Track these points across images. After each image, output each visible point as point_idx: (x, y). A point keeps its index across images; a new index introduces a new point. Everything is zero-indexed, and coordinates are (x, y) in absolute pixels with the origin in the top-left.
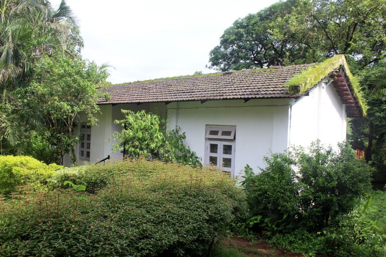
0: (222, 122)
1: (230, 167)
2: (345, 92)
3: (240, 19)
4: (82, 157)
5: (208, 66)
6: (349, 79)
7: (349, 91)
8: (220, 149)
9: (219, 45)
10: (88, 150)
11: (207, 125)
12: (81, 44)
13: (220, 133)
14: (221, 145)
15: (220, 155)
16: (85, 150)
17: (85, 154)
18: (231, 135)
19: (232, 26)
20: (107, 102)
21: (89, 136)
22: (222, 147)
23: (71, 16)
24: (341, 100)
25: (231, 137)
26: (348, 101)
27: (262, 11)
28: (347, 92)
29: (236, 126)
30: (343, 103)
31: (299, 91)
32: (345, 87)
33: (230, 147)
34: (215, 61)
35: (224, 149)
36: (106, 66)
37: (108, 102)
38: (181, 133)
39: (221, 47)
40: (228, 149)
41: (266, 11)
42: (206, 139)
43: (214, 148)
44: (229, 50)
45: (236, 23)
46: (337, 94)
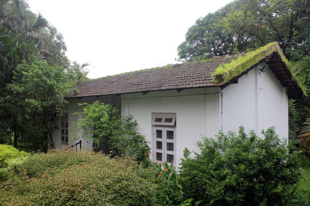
0: (165, 110)
1: (173, 150)
2: (283, 77)
3: (201, 18)
4: (63, 141)
5: (177, 59)
6: (285, 65)
7: (286, 75)
8: (164, 134)
9: (185, 41)
10: (66, 136)
11: (153, 113)
12: (65, 48)
13: (163, 120)
14: (164, 131)
15: (165, 140)
16: (65, 135)
17: (65, 139)
18: (172, 122)
19: (195, 24)
20: (75, 96)
21: (67, 124)
22: (166, 133)
23: (48, 26)
24: (281, 83)
25: (172, 124)
26: (288, 84)
27: (219, 10)
28: (285, 76)
29: (176, 113)
30: (283, 87)
31: (224, 80)
32: (283, 72)
33: (172, 132)
34: (182, 55)
35: (167, 134)
36: (87, 65)
37: (77, 96)
38: (133, 121)
39: (186, 43)
40: (170, 135)
41: (222, 10)
42: (152, 125)
43: (159, 134)
44: (195, 45)
45: (198, 22)
46: (277, 79)
